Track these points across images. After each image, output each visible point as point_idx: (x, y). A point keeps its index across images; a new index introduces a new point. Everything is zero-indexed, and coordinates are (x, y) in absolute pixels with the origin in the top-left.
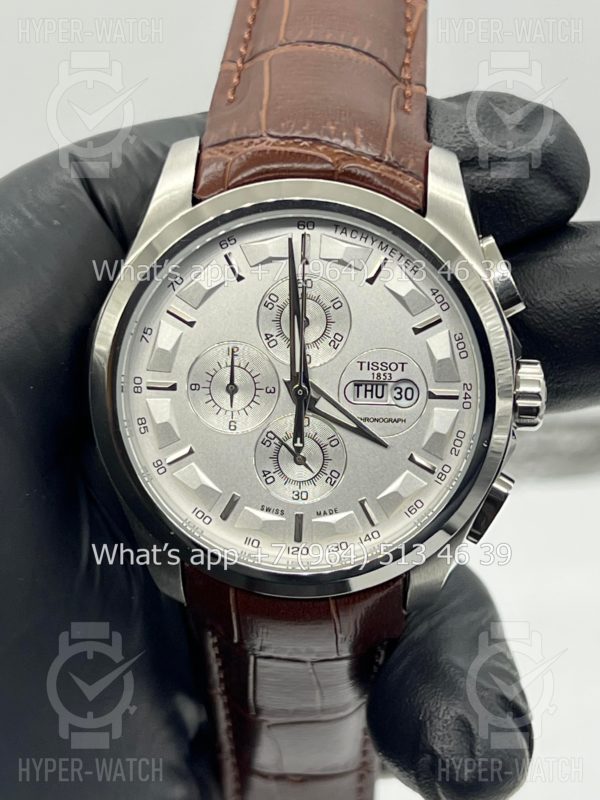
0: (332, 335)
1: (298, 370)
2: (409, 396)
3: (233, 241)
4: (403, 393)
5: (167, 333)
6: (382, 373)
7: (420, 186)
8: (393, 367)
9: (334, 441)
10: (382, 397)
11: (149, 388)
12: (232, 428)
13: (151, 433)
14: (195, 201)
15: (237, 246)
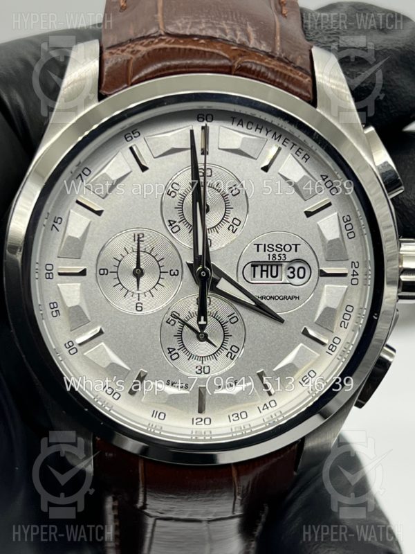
0: (230, 220)
1: (200, 253)
2: (301, 275)
3: (137, 134)
4: (296, 273)
5: (77, 223)
6: (277, 254)
7: (309, 79)
8: (287, 248)
9: (234, 319)
10: (277, 276)
11: (60, 274)
12: (139, 309)
13: (63, 316)
14: (101, 97)
15: (141, 138)
